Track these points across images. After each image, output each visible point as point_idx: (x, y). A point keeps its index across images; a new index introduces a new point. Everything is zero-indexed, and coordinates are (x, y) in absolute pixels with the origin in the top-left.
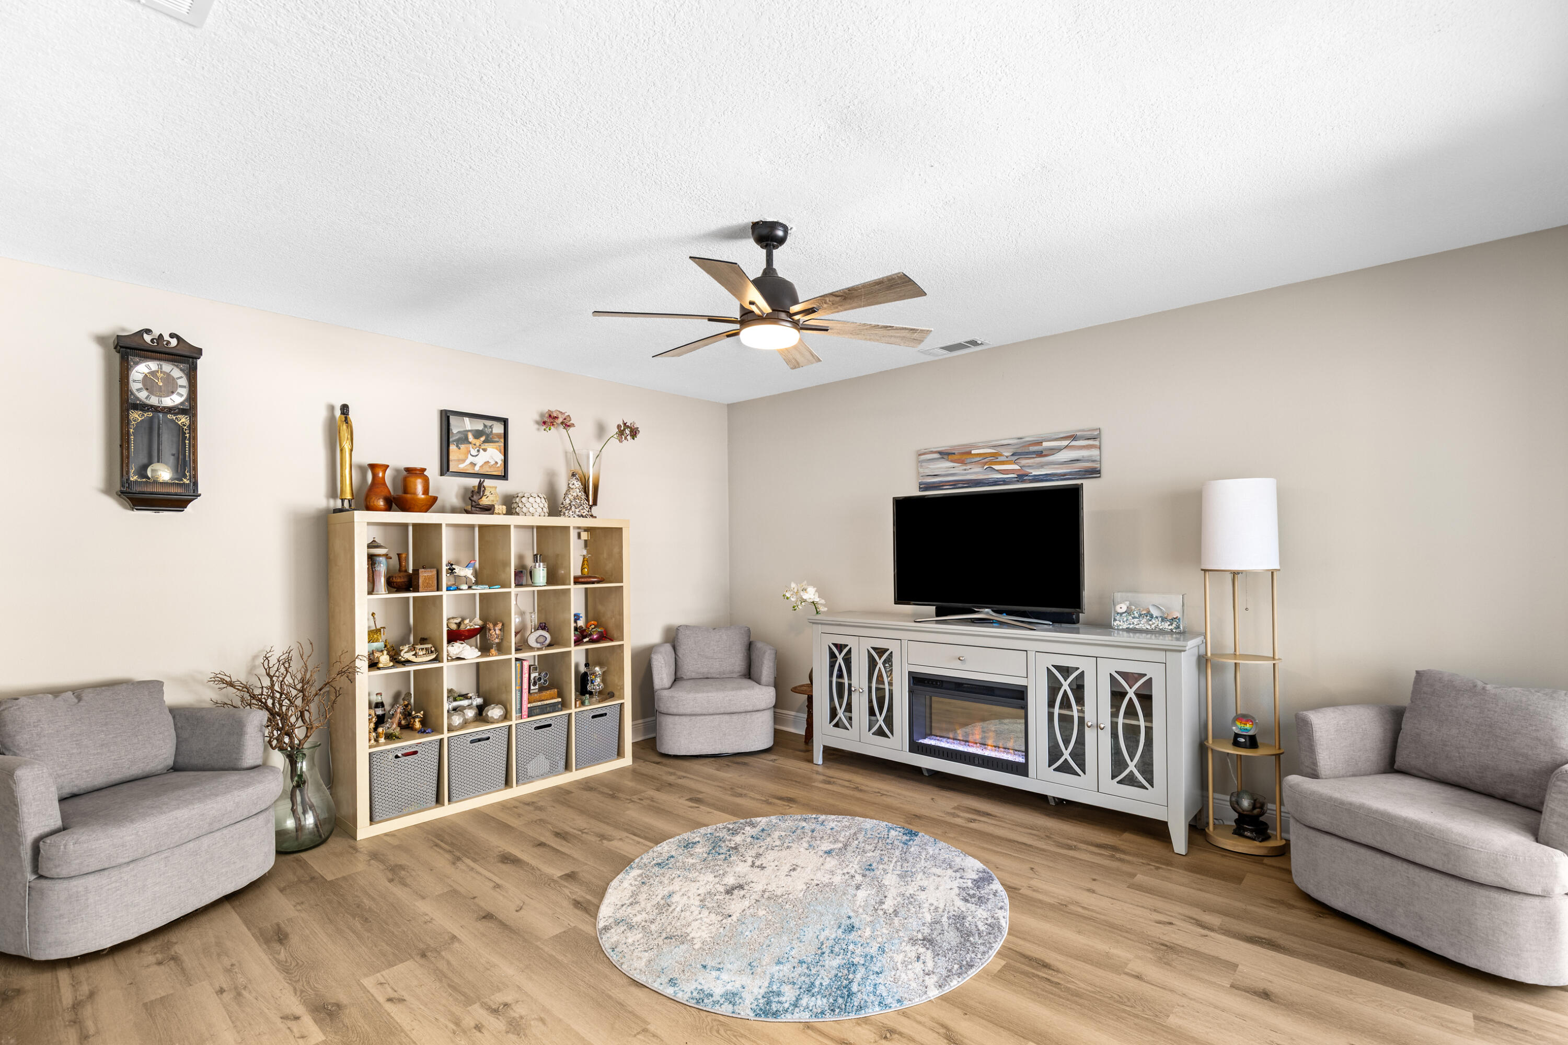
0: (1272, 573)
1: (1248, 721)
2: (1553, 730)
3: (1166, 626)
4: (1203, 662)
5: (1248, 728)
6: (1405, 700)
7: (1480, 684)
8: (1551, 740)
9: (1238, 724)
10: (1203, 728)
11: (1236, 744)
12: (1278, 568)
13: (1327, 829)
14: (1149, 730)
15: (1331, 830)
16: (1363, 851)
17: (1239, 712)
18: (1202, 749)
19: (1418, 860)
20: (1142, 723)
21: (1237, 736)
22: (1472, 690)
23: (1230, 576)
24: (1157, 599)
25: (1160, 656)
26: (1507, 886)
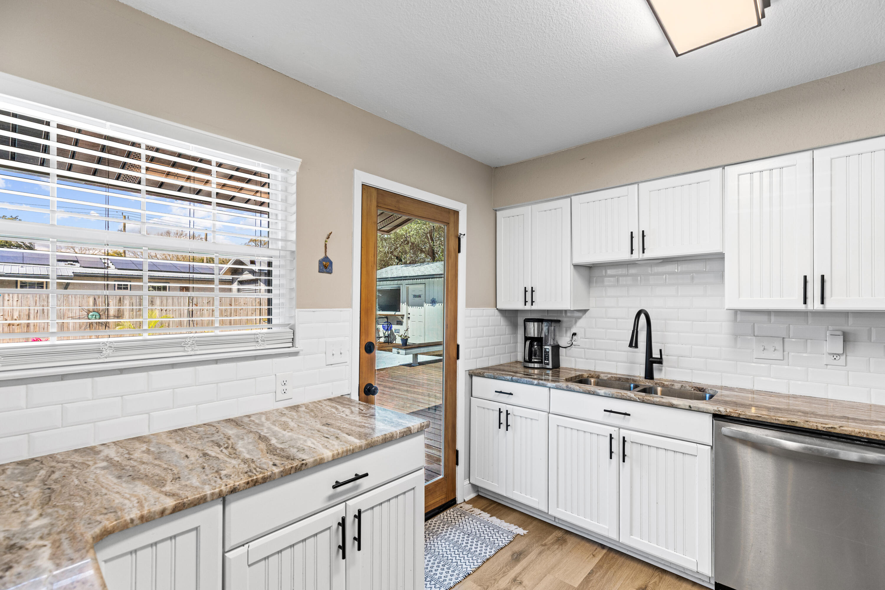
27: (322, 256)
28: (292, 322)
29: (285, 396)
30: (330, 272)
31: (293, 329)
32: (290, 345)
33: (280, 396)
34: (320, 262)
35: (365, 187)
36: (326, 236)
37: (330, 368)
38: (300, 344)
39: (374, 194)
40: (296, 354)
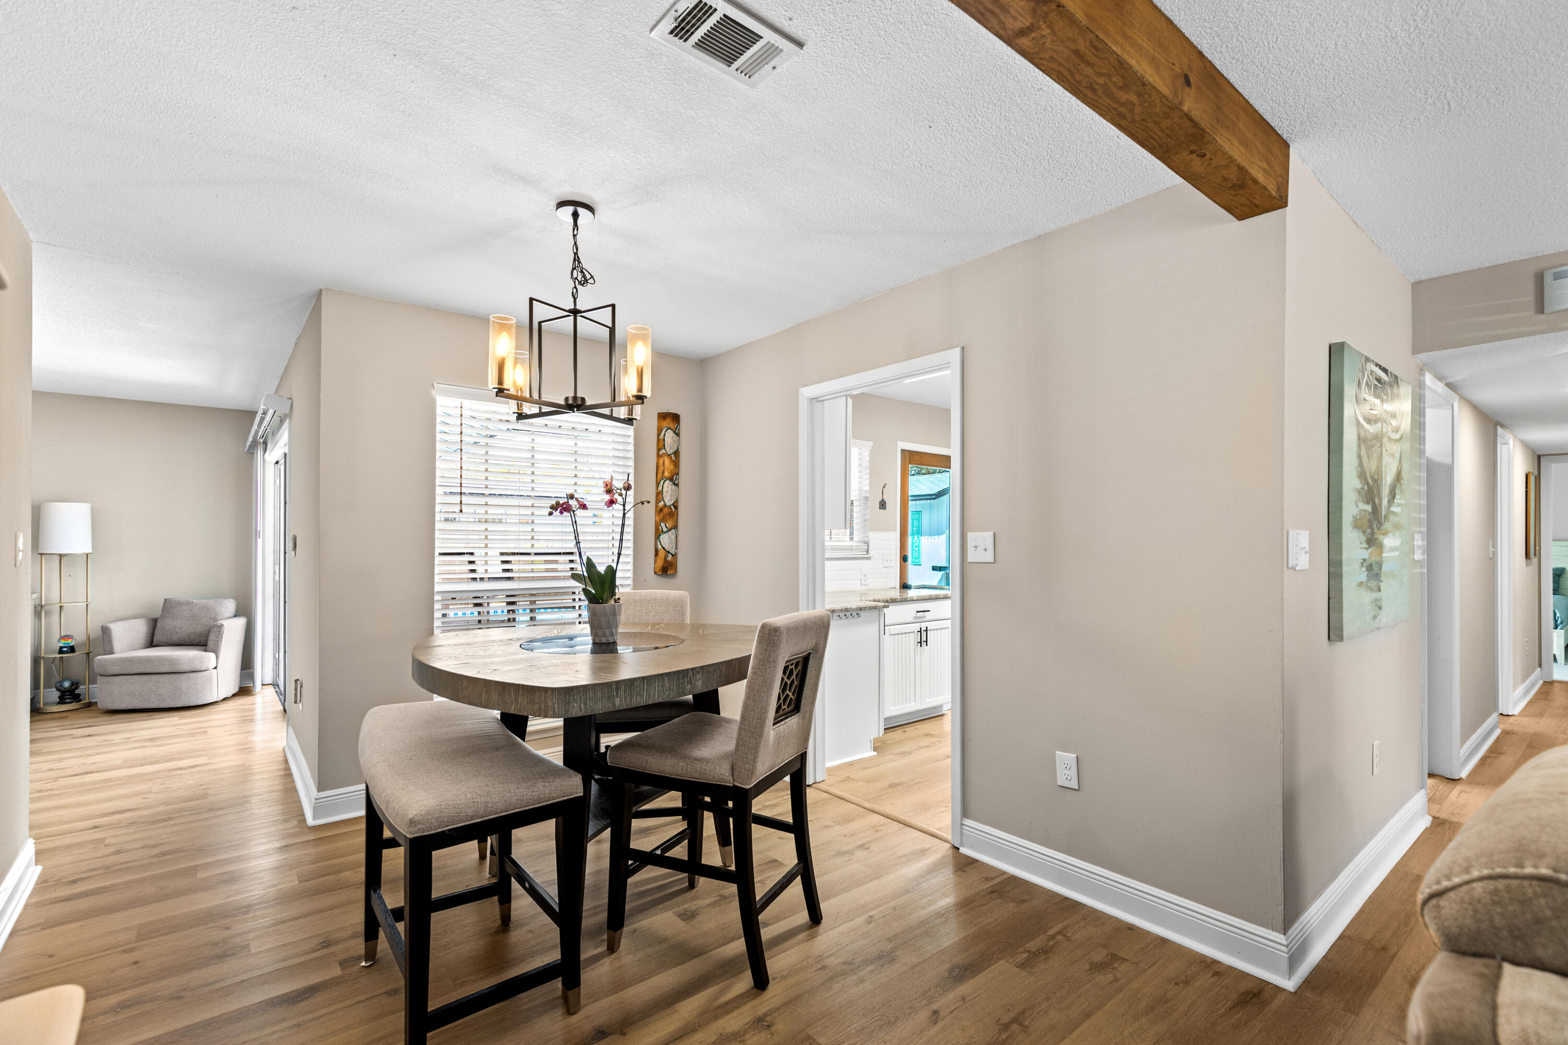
0: (87, 555)
1: (69, 638)
2: (216, 613)
4: (38, 609)
5: (71, 642)
6: (157, 614)
7: (191, 600)
8: (215, 617)
9: (63, 641)
11: (61, 652)
12: (91, 552)
13: (118, 673)
15: (121, 673)
16: (136, 677)
17: (62, 635)
18: (36, 661)
19: (161, 671)
21: (61, 648)
22: (188, 603)
23: (57, 558)
26: (193, 670)
27: (881, 499)
28: (866, 540)
29: (865, 583)
30: (885, 509)
31: (867, 543)
32: (866, 553)
33: (863, 583)
34: (880, 503)
35: (903, 451)
36: (882, 486)
37: (885, 569)
38: (871, 553)
39: (907, 453)
40: (869, 558)
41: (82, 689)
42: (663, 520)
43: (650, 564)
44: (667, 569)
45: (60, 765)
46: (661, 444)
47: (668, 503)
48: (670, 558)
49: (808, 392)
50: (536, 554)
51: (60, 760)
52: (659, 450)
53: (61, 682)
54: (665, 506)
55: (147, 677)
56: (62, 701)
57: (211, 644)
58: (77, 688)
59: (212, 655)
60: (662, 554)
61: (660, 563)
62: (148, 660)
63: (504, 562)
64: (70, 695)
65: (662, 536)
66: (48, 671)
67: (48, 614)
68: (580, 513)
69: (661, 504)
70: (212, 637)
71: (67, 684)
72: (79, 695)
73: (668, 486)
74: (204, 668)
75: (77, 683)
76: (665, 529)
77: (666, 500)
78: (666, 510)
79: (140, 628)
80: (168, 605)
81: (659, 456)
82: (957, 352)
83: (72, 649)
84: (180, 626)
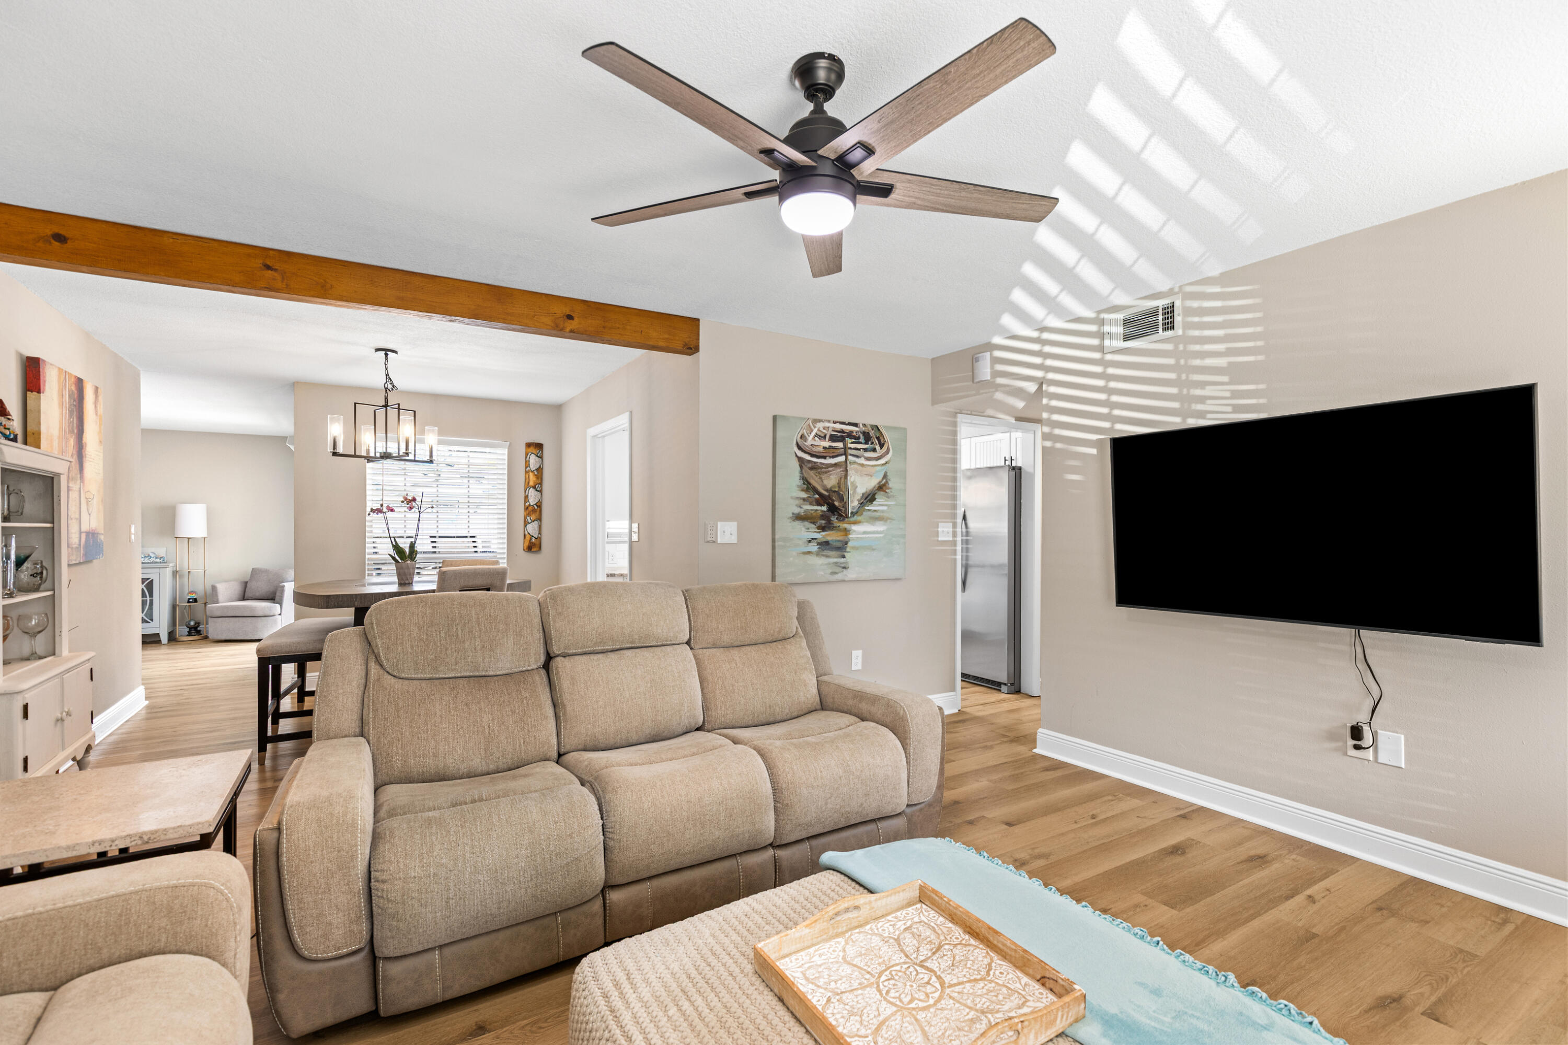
0: (205, 539)
1: (194, 593)
3: (158, 560)
4: (175, 573)
5: (194, 596)
7: (267, 569)
9: (190, 595)
10: (174, 599)
11: (189, 602)
12: (207, 536)
13: (221, 616)
14: (151, 602)
15: (223, 616)
16: (230, 619)
17: (189, 591)
18: (174, 607)
19: (246, 616)
20: (148, 598)
21: (189, 599)
22: (266, 571)
23: (186, 541)
24: (153, 550)
25: (157, 570)
26: (266, 615)
41: (200, 628)
42: (529, 515)
43: (520, 544)
44: (533, 546)
45: (176, 665)
46: (527, 464)
47: (532, 504)
48: (533, 540)
49: (591, 431)
50: (440, 537)
51: (177, 663)
52: (526, 467)
53: (190, 621)
54: (530, 505)
55: (237, 619)
56: (190, 634)
57: (277, 599)
58: (199, 626)
59: (278, 606)
60: (528, 537)
61: (527, 544)
62: (237, 607)
63: (432, 542)
64: (195, 630)
65: (528, 526)
66: (182, 614)
67: (181, 577)
68: (389, 514)
69: (527, 504)
70: (278, 594)
71: (192, 623)
72: (200, 631)
73: (532, 492)
74: (272, 614)
75: (199, 623)
76: (530, 521)
77: (530, 501)
78: (530, 508)
79: (236, 588)
80: (255, 572)
81: (526, 472)
82: (627, 415)
83: (195, 600)
84: (261, 586)
